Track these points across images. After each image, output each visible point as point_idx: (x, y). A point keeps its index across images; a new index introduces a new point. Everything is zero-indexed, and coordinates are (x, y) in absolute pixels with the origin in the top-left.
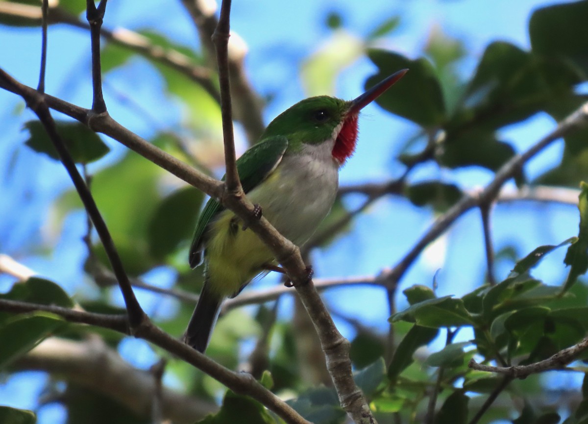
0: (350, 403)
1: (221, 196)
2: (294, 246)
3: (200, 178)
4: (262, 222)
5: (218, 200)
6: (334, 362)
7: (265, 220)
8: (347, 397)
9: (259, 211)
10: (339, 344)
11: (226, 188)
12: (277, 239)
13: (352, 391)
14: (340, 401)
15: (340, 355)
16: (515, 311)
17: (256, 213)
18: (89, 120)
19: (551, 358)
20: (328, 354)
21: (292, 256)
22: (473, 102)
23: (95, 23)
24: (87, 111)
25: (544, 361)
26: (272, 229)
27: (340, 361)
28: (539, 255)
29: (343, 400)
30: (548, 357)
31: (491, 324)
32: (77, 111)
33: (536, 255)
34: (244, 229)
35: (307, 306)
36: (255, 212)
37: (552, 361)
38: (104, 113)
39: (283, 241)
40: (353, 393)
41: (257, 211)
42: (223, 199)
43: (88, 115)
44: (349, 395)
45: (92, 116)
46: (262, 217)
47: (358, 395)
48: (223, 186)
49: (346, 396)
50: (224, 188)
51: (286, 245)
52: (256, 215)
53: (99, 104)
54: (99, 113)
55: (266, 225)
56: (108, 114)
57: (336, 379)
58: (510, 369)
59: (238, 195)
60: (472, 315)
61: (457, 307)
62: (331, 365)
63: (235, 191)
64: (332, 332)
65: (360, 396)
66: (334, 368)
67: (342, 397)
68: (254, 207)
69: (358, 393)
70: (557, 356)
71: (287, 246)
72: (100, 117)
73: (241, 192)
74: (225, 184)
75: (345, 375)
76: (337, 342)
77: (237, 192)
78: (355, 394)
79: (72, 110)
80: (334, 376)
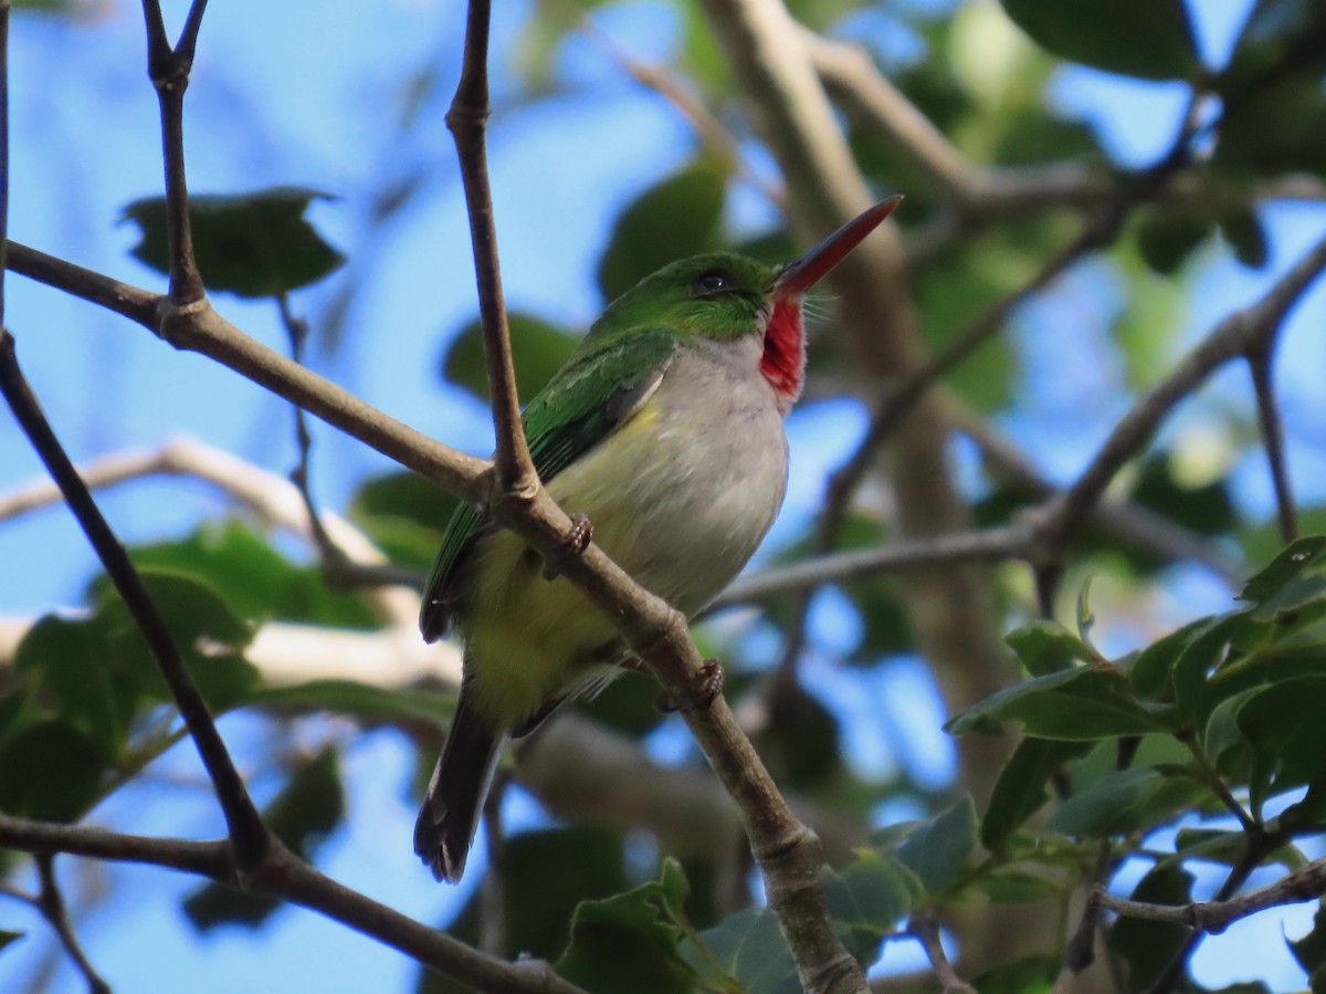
0: (825, 986)
1: (487, 499)
2: (672, 611)
3: (436, 455)
4: (589, 558)
5: (480, 507)
6: (782, 888)
7: (596, 554)
8: (818, 972)
9: (583, 532)
10: (794, 844)
11: (498, 479)
12: (627, 596)
13: (831, 956)
14: (803, 982)
15: (795, 871)
16: (1265, 686)
17: (576, 538)
18: (163, 320)
20: (768, 868)
21: (666, 637)
23: (170, 86)
24: (159, 299)
26: (616, 573)
27: (796, 886)
29: (808, 979)
31: (1207, 721)
32: (134, 301)
33: (1294, 558)
35: (710, 756)
36: (574, 534)
38: (198, 305)
39: (643, 602)
40: (831, 963)
41: (578, 534)
42: (491, 505)
43: (159, 309)
44: (822, 969)
45: (169, 311)
46: (591, 545)
47: (843, 967)
48: (490, 474)
49: (816, 971)
50: (493, 480)
51: (651, 610)
53: (185, 283)
54: (187, 305)
55: (600, 563)
56: (208, 308)
57: (789, 928)
59: (527, 495)
60: (1149, 707)
61: (1112, 689)
62: (776, 896)
63: (519, 486)
64: (775, 816)
65: (850, 969)
66: (783, 903)
67: (807, 972)
68: (569, 524)
69: (844, 962)
71: (652, 614)
72: (189, 315)
73: (534, 488)
74: (496, 470)
75: (812, 919)
76: (789, 839)
77: (523, 490)
78: (837, 965)
79: (121, 298)
80: (785, 923)
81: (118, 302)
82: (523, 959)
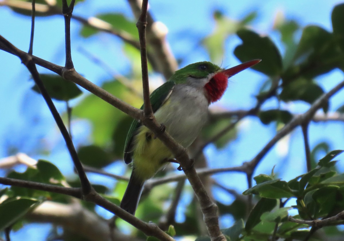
1: (141, 119)
3: (129, 108)
4: (165, 134)
5: (139, 121)
6: (208, 218)
11: (144, 114)
12: (174, 144)
13: (219, 235)
15: (211, 214)
16: (318, 189)
17: (162, 129)
18: (63, 73)
19: (337, 215)
20: (205, 213)
22: (299, 62)
23: (67, 15)
24: (62, 67)
25: (333, 217)
27: (211, 217)
28: (333, 155)
29: (213, 240)
30: (335, 215)
31: (304, 196)
32: (56, 68)
33: (331, 155)
34: (155, 138)
37: (337, 217)
38: (72, 69)
39: (178, 146)
40: (219, 237)
43: (62, 70)
44: (217, 238)
45: (65, 71)
47: (221, 238)
49: (215, 238)
50: (143, 114)
52: (162, 130)
53: (69, 64)
54: (69, 69)
55: (168, 136)
56: (75, 70)
57: (209, 228)
58: (313, 222)
60: (293, 191)
61: (284, 186)
62: (206, 219)
65: (223, 238)
66: (208, 221)
67: (213, 238)
68: (160, 125)
69: (222, 236)
70: (340, 214)
71: (180, 149)
72: (70, 72)
73: (153, 117)
74: (144, 111)
75: (215, 226)
76: (210, 206)
77: (150, 117)
79: (53, 67)
80: (208, 226)
81: (52, 68)
82: (150, 223)
